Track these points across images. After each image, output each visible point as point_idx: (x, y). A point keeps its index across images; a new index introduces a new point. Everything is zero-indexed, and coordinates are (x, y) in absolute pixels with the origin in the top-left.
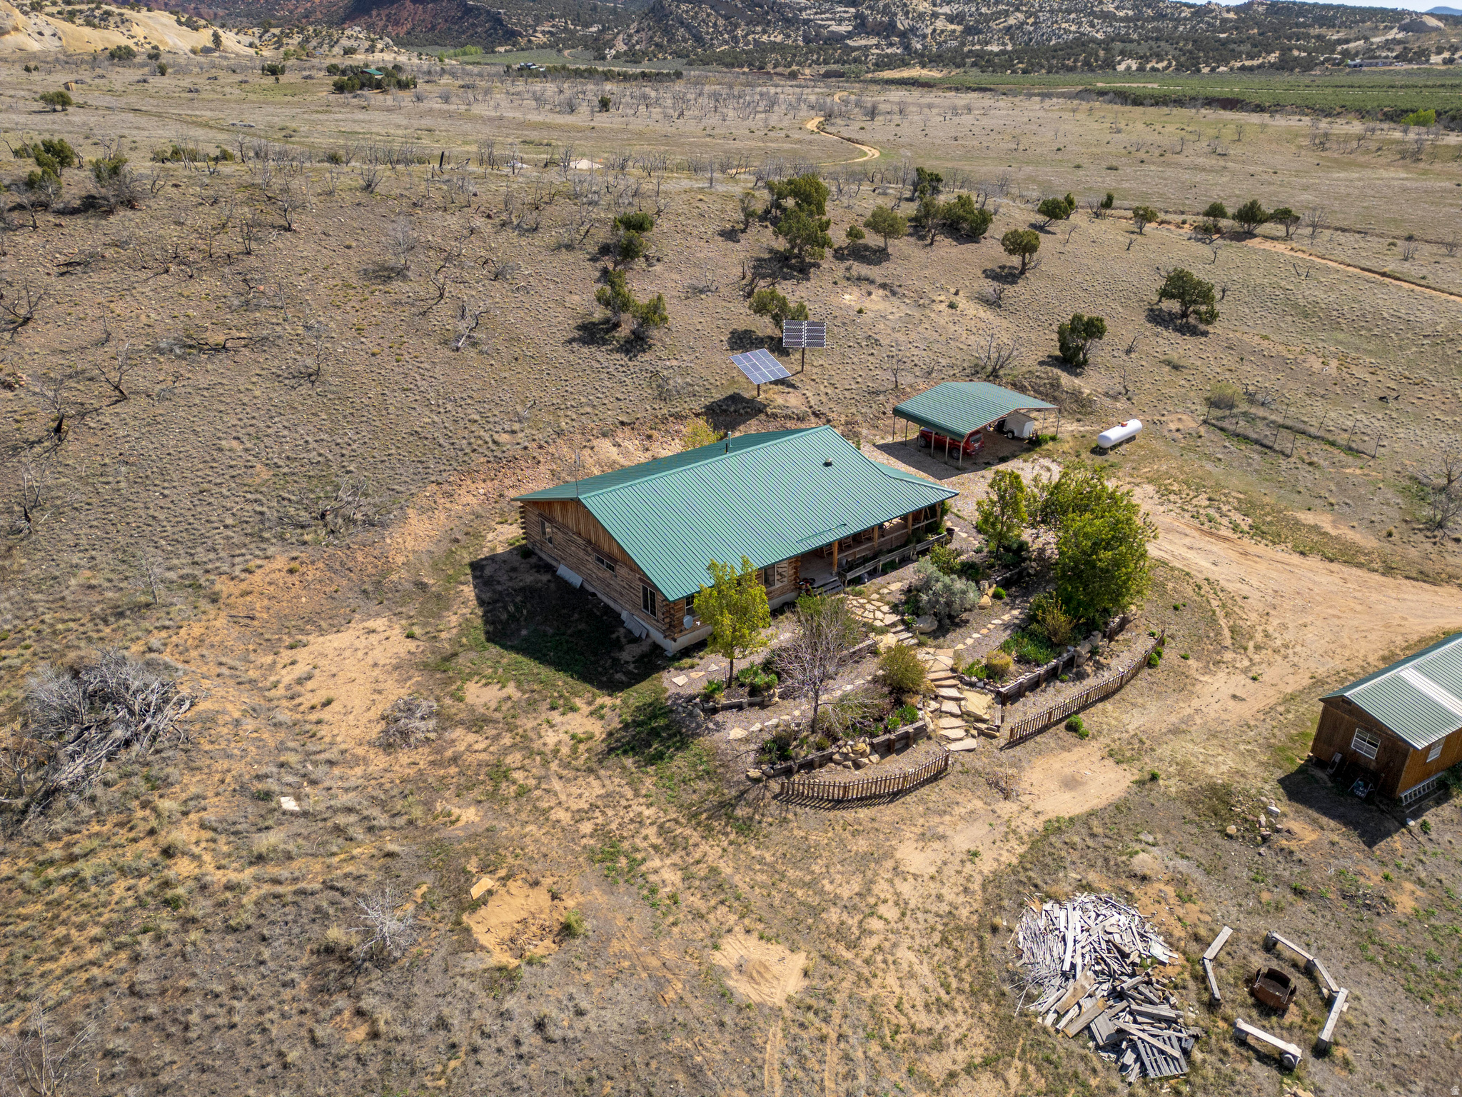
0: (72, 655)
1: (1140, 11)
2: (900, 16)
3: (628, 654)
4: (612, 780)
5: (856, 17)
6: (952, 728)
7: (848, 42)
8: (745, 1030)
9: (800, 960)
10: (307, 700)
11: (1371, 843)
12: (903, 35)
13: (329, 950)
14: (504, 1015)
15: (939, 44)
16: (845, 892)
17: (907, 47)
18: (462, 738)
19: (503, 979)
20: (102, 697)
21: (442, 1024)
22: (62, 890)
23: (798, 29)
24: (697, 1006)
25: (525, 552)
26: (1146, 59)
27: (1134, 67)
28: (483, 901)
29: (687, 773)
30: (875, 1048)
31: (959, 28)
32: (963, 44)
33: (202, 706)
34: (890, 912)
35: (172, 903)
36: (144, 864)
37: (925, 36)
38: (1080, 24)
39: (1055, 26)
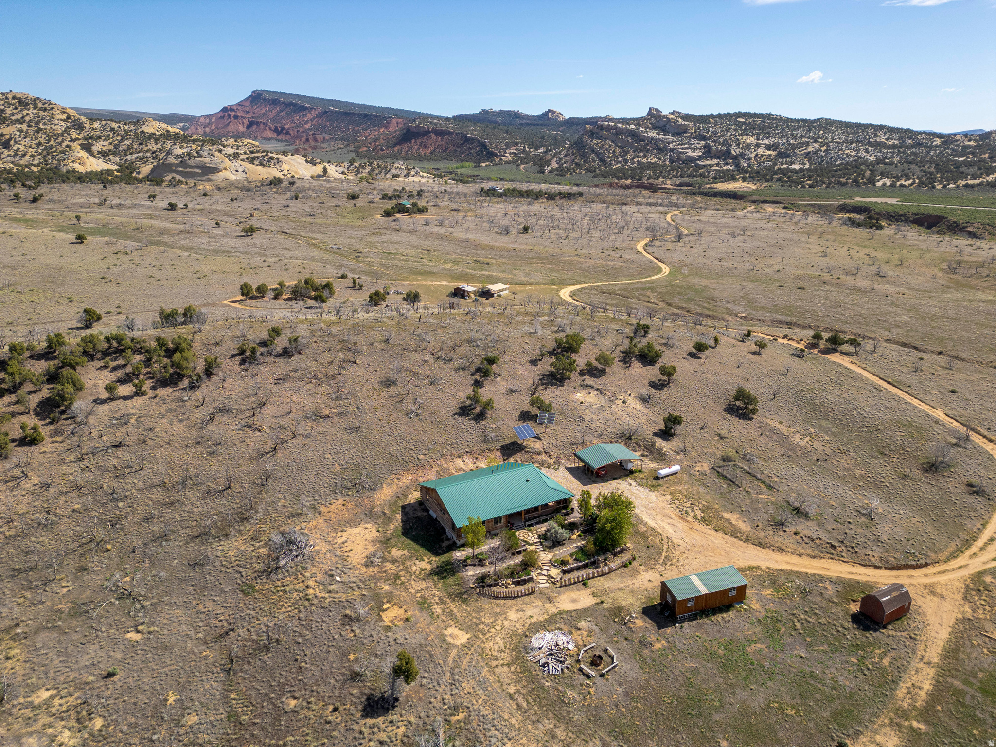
0: (281, 529)
1: (904, 141)
2: (734, 146)
3: (445, 544)
4: (430, 583)
5: (705, 147)
6: (542, 579)
7: (698, 162)
8: (447, 649)
9: (468, 636)
10: (345, 549)
11: (659, 629)
12: (735, 158)
13: (346, 616)
14: (387, 636)
15: (759, 163)
16: (488, 621)
17: (737, 166)
18: (388, 565)
19: (388, 629)
20: (290, 542)
21: (372, 636)
22: (281, 594)
23: (666, 154)
24: (436, 642)
25: (420, 503)
26: (898, 178)
27: (888, 183)
28: (386, 610)
29: (452, 583)
30: (480, 657)
31: (773, 153)
32: (775, 164)
33: (316, 548)
34: (498, 628)
35: (308, 600)
36: (301, 589)
37: (750, 159)
38: (858, 151)
39: (841, 152)
